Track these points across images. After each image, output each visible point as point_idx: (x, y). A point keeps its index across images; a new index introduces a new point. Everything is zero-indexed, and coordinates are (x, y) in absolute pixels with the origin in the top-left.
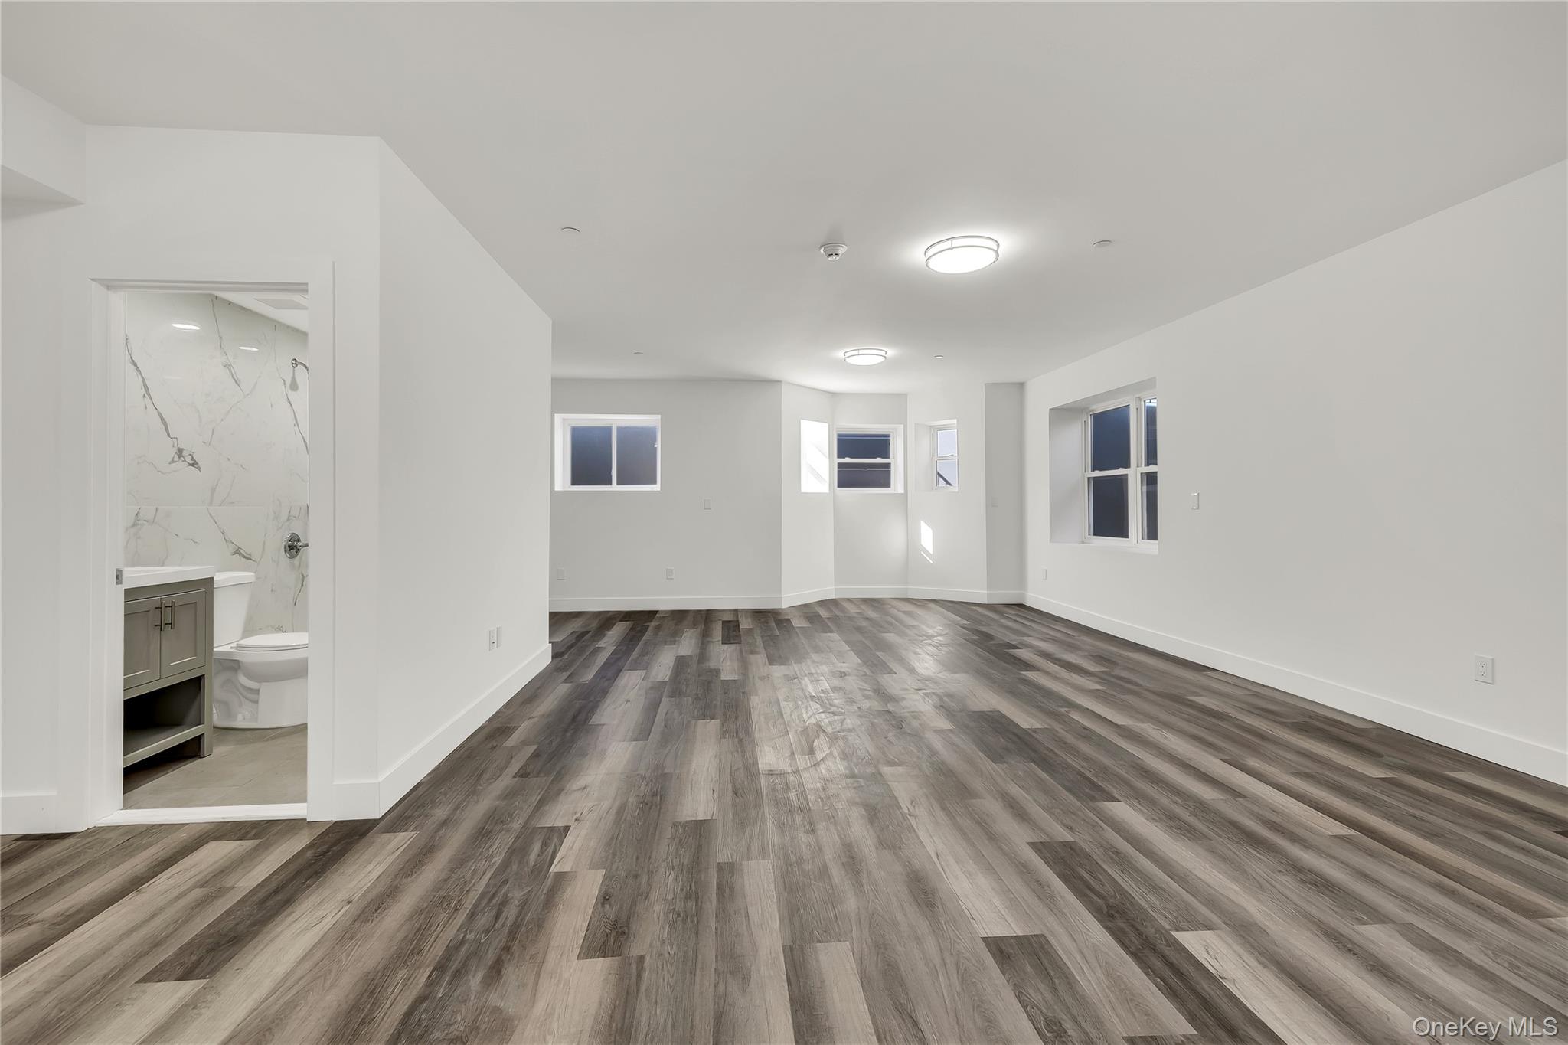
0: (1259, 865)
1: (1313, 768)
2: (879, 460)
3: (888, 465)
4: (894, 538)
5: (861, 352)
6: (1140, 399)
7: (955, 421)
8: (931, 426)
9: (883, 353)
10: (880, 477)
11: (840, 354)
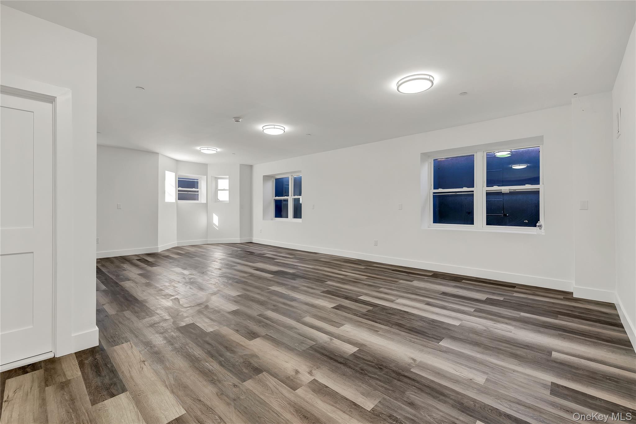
0: (360, 285)
1: (353, 269)
2: (194, 189)
3: (198, 192)
4: (202, 220)
5: (209, 149)
6: (292, 175)
7: (228, 176)
8: (216, 178)
9: (216, 150)
10: (194, 197)
11: (198, 148)
